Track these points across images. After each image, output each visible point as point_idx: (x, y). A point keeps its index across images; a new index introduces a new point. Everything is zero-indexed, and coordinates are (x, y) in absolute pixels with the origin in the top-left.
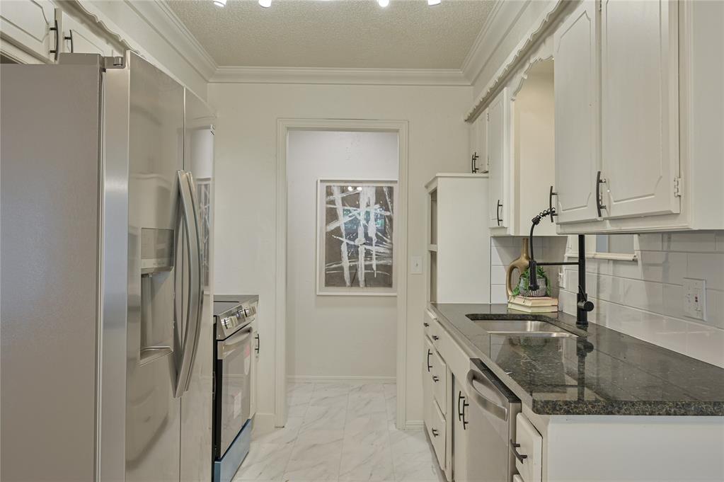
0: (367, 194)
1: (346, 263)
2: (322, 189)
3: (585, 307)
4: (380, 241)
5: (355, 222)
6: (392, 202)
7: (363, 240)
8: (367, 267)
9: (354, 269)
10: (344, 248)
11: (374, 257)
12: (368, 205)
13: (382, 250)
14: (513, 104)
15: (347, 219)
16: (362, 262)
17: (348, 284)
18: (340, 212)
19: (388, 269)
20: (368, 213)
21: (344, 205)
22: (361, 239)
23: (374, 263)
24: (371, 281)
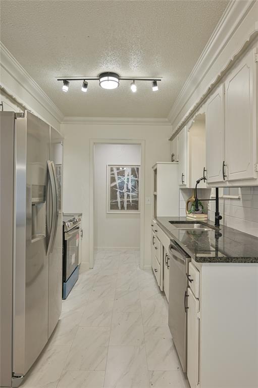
0: (128, 171)
1: (119, 200)
2: (109, 168)
3: (218, 218)
4: (133, 191)
5: (123, 182)
6: (138, 174)
7: (126, 190)
8: (128, 202)
9: (122, 202)
10: (118, 193)
11: (131, 197)
12: (128, 176)
13: (134, 194)
14: (188, 133)
15: (119, 181)
16: (125, 199)
17: (120, 208)
18: (116, 178)
19: (137, 202)
20: (128, 179)
21: (118, 175)
22: (125, 190)
23: (131, 200)
24: (129, 207)
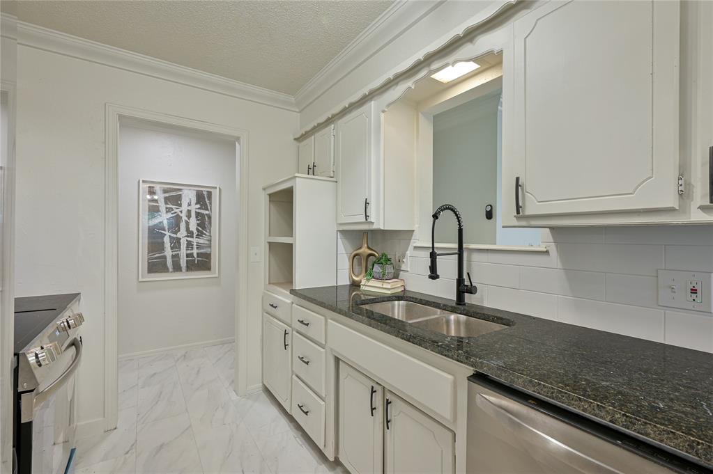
0: (189, 197)
1: (168, 253)
2: (144, 187)
4: (200, 234)
5: (178, 219)
6: (211, 204)
7: (185, 234)
8: (188, 256)
9: (176, 258)
10: (167, 240)
11: (195, 247)
12: (189, 205)
13: (201, 241)
14: (382, 115)
15: (170, 215)
16: (183, 251)
17: (171, 270)
18: (162, 206)
19: (208, 256)
20: (189, 211)
21: (166, 203)
22: (182, 233)
23: (195, 252)
24: (192, 266)
